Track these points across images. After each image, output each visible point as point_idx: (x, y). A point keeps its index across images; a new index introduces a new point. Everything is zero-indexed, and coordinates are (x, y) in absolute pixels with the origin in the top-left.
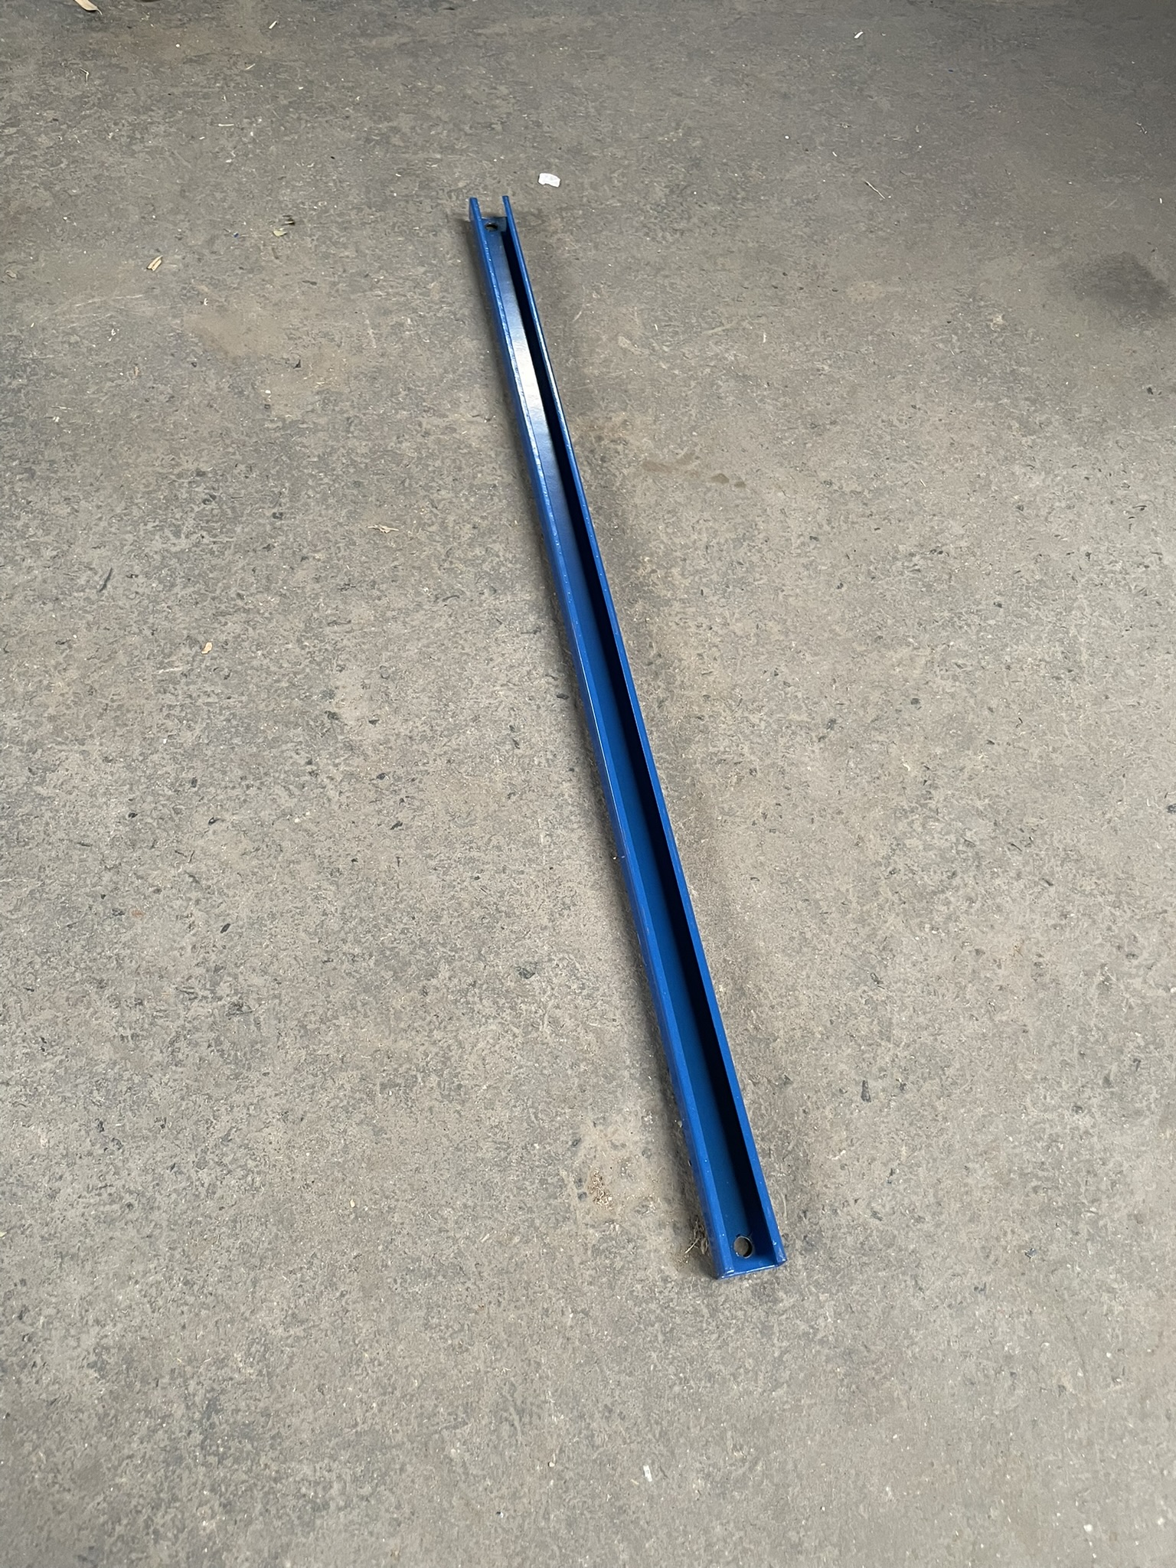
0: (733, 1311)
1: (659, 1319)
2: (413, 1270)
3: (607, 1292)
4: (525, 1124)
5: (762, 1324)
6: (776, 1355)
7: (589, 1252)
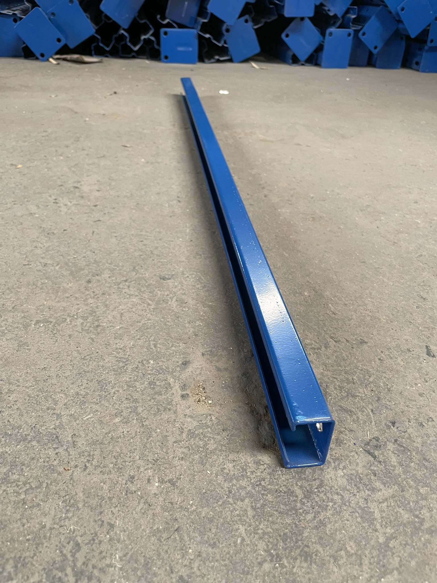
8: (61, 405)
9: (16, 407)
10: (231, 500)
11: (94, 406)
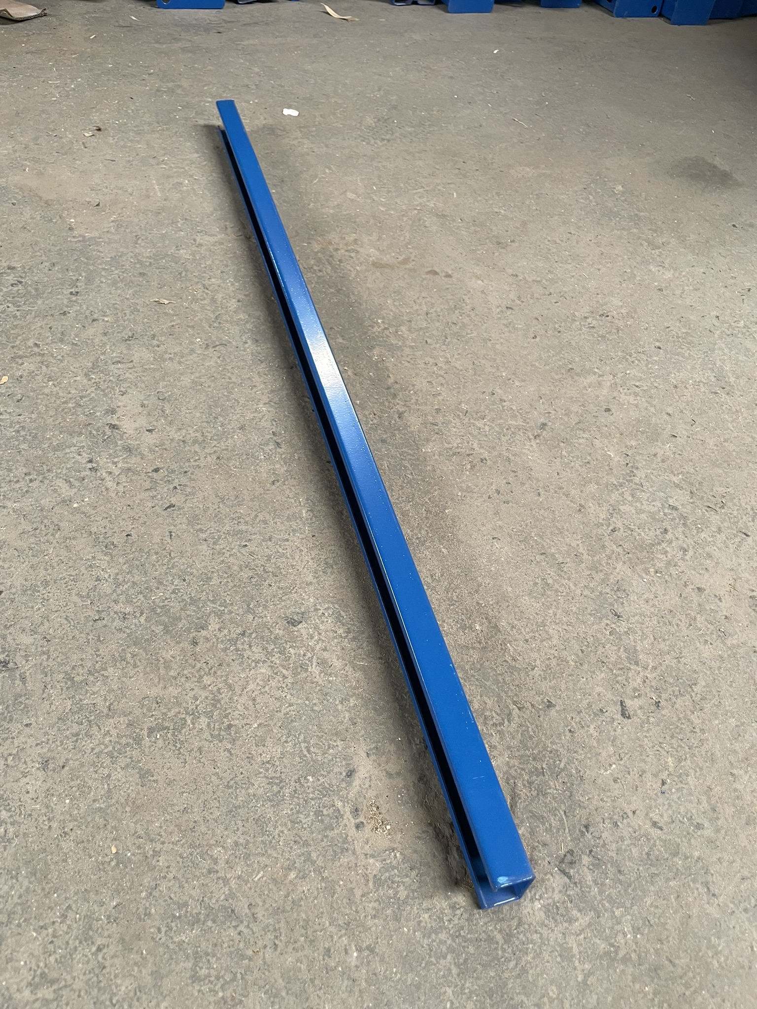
0: (528, 935)
1: (451, 950)
2: (180, 917)
3: (392, 925)
4: (297, 759)
5: (560, 945)
6: (580, 979)
7: (371, 884)
8: (222, 864)
9: (171, 876)
10: (433, 959)
11: (261, 859)
